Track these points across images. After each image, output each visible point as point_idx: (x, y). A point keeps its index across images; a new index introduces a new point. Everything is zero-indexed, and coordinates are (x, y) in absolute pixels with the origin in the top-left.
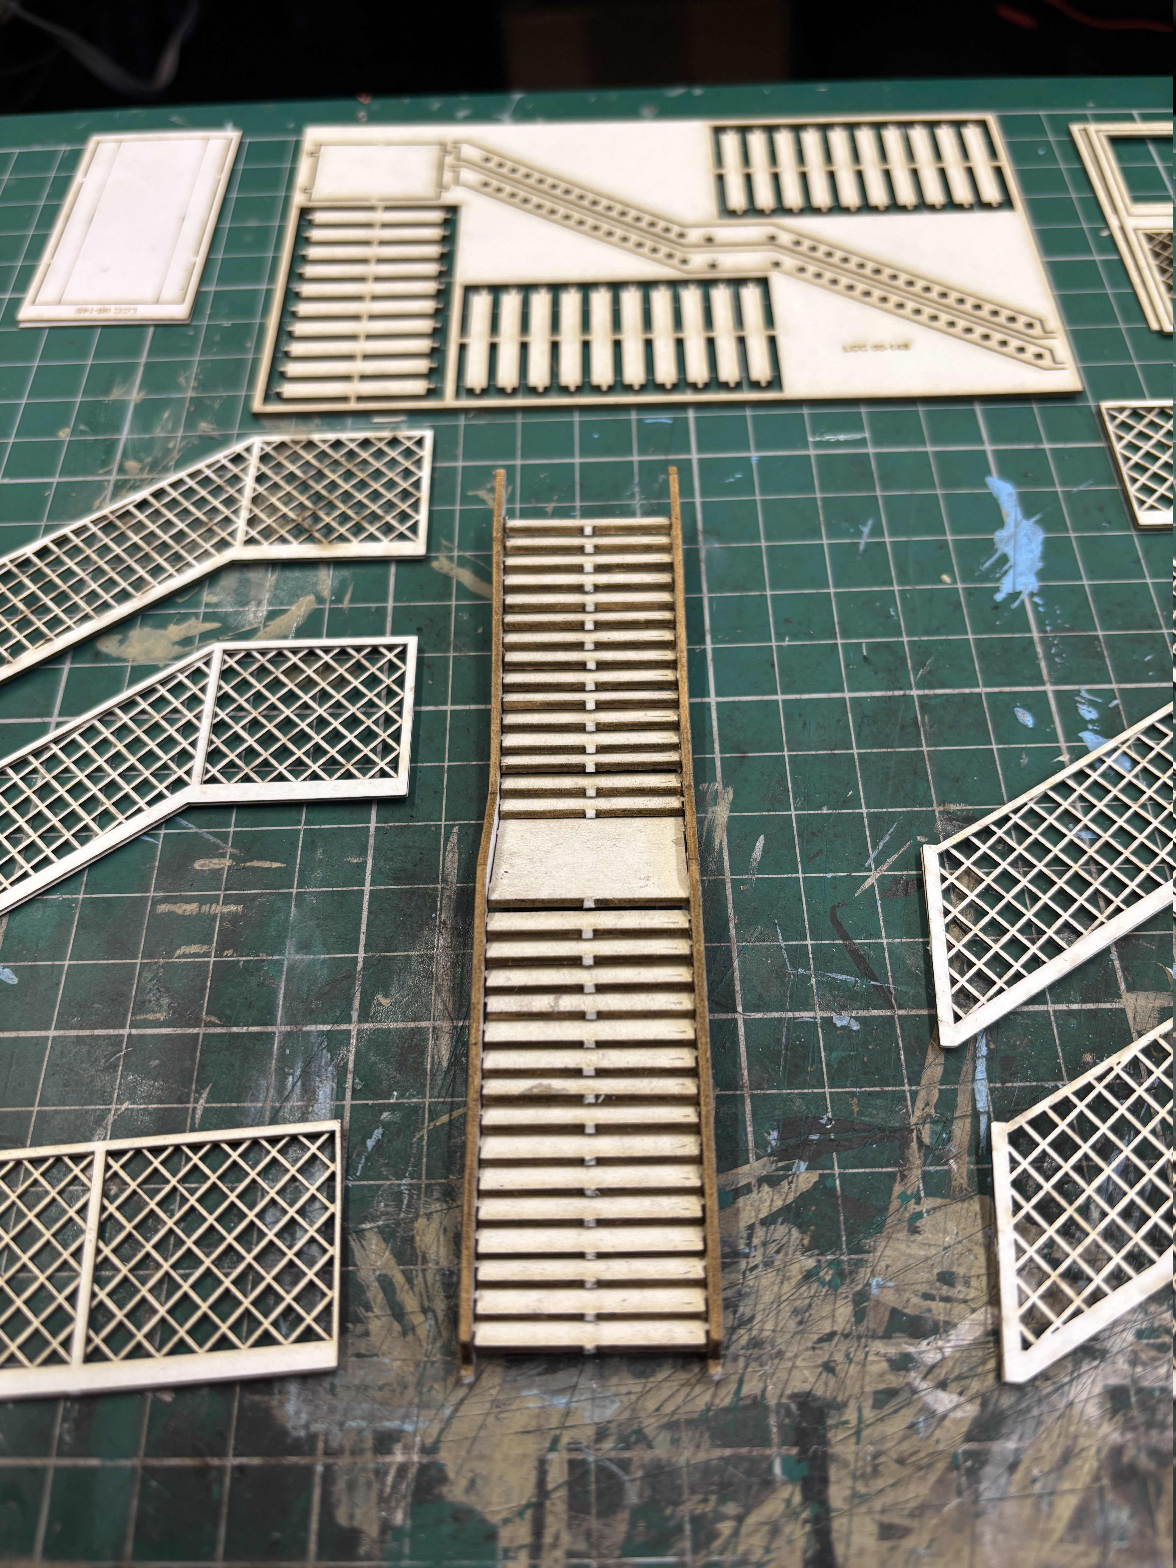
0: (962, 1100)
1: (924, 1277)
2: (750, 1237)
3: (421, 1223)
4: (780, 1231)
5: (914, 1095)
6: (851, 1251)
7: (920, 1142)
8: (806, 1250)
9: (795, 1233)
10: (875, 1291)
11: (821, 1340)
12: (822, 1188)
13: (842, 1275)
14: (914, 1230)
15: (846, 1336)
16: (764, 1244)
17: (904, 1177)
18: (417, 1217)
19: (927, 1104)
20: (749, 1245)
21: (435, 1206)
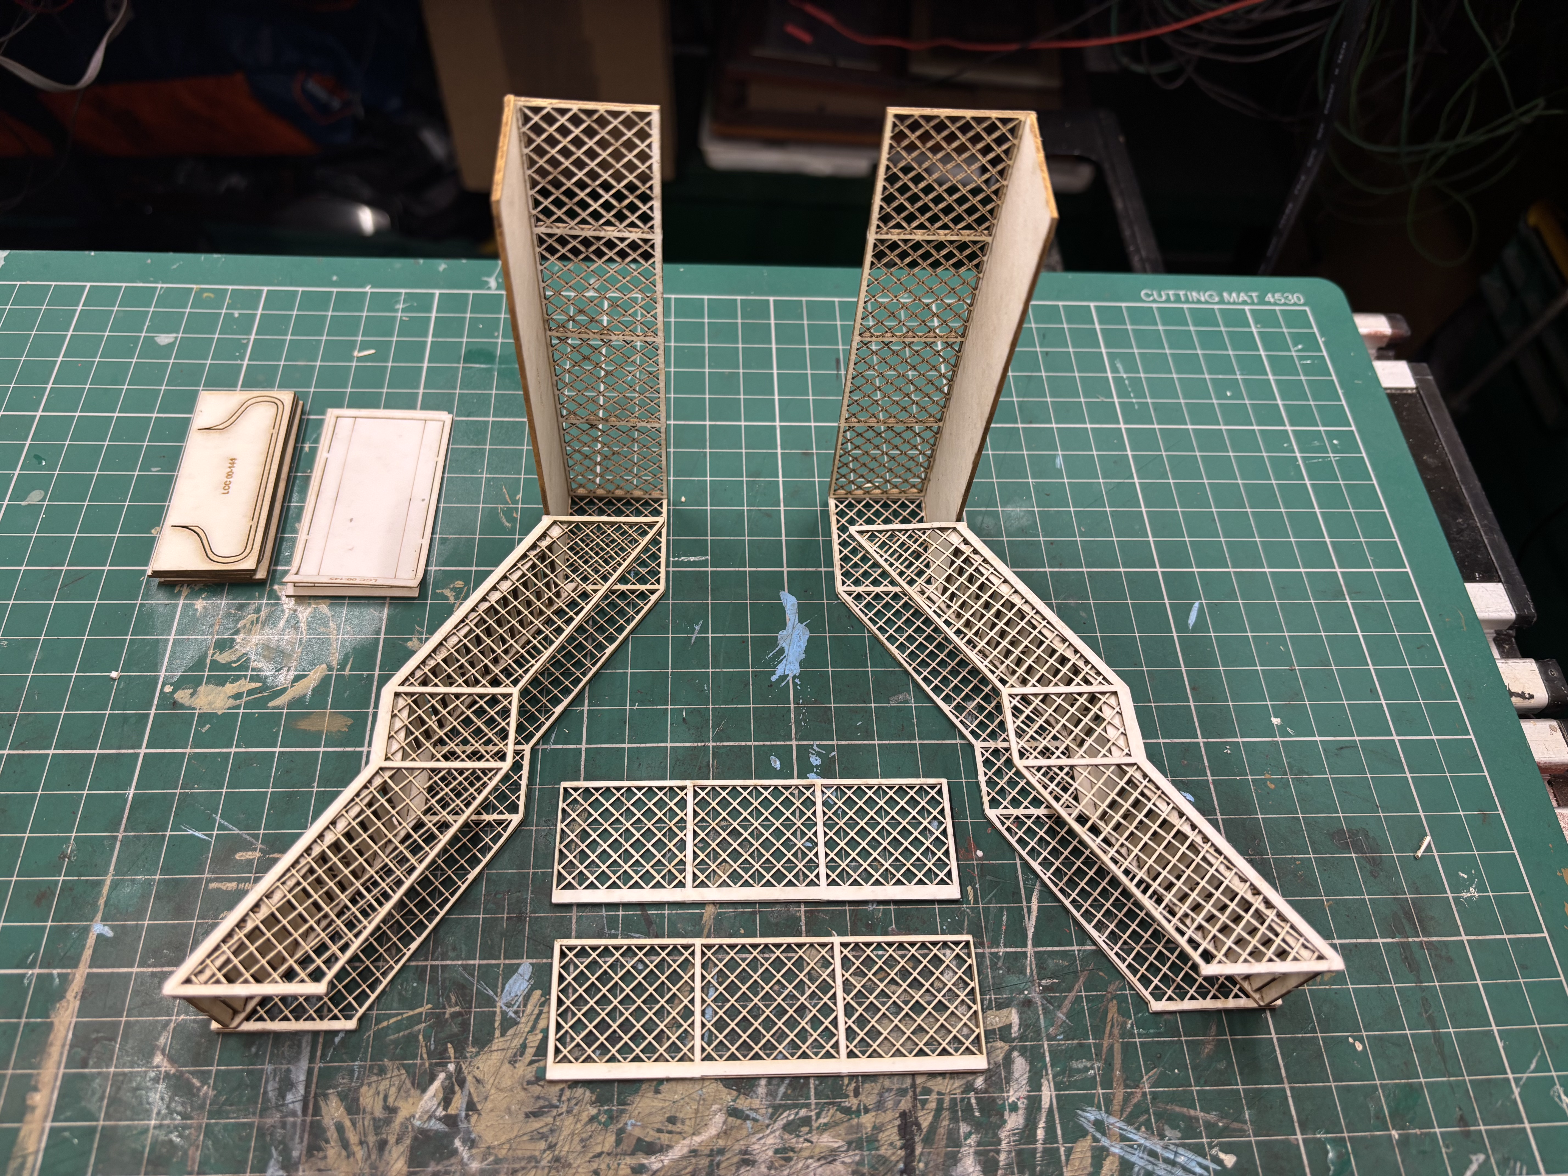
1: (658, 1120)
2: (560, 1096)
3: (364, 1089)
4: (579, 1092)
6: (619, 1104)
8: (592, 1103)
9: (588, 1093)
10: (629, 1128)
11: (594, 1157)
13: (612, 1118)
14: (657, 1091)
15: (609, 1154)
16: (569, 1100)
18: (362, 1085)
20: (559, 1101)
21: (375, 1078)
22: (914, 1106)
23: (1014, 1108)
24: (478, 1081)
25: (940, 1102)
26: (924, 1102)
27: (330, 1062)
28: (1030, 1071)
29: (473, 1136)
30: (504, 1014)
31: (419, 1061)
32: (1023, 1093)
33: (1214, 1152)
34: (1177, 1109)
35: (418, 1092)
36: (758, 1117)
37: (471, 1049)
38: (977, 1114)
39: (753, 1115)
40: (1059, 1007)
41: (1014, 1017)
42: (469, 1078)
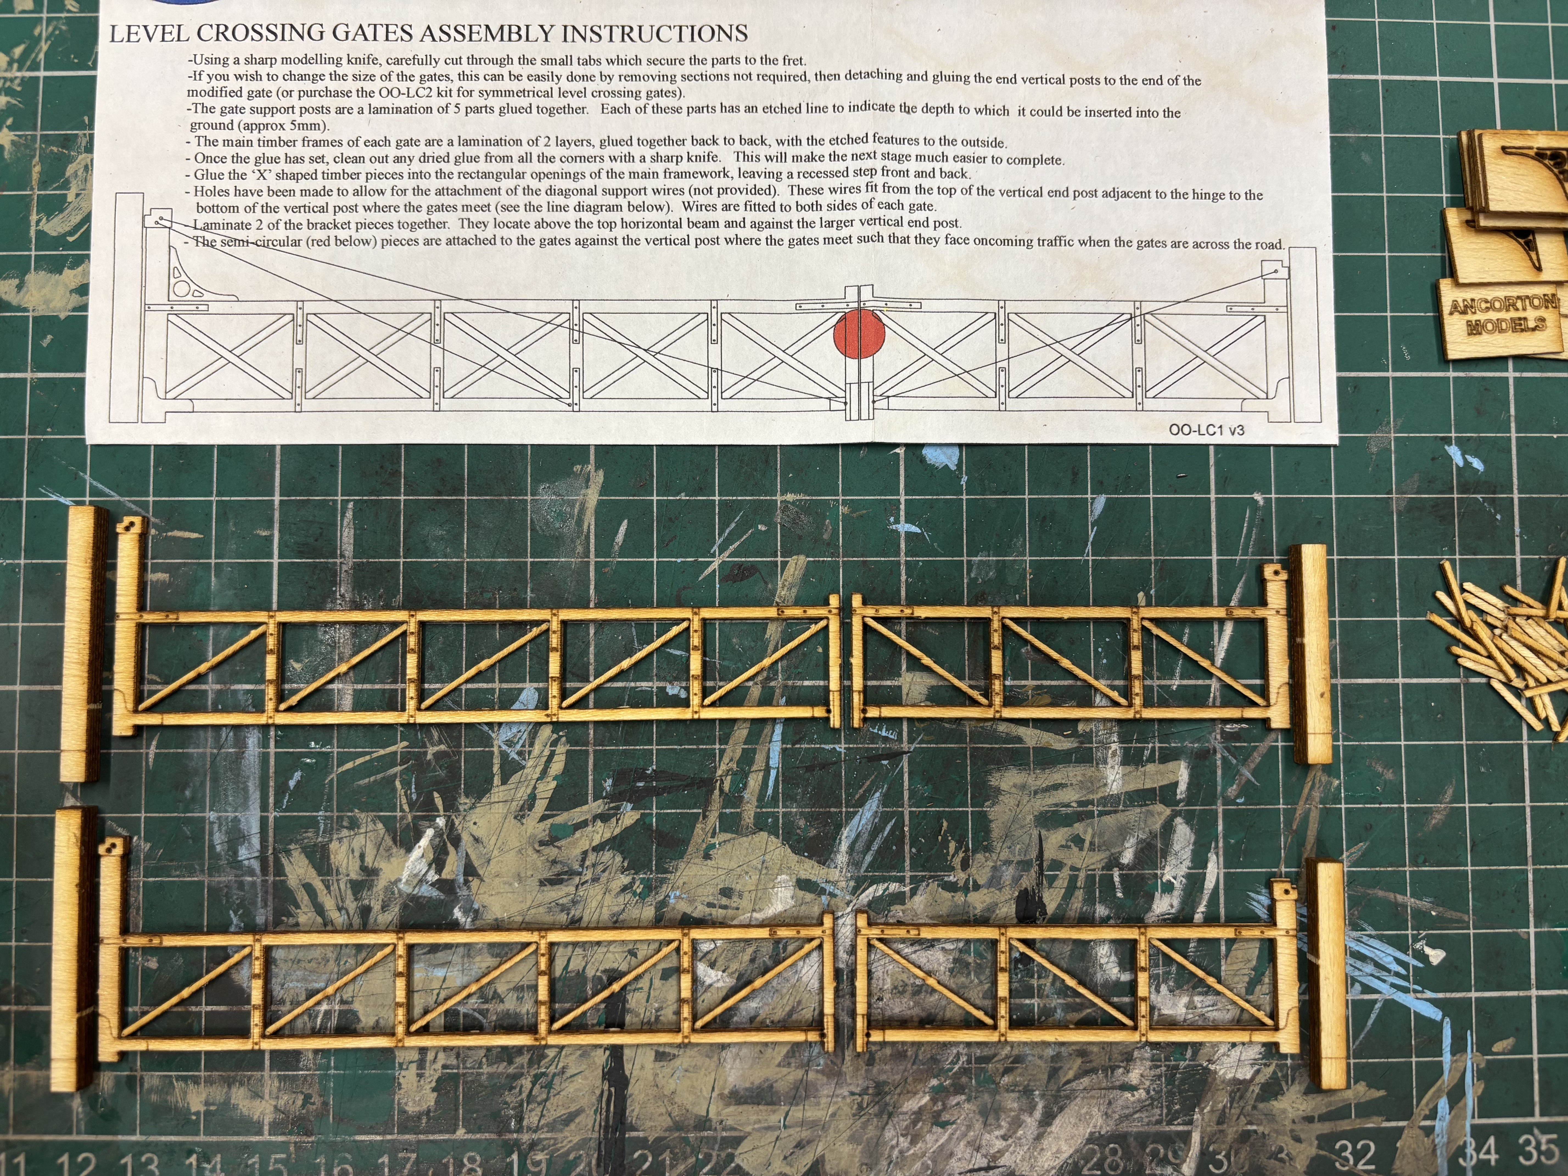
0: (759, 758)
1: (709, 893)
2: (583, 860)
3: (334, 846)
4: (607, 856)
5: (722, 752)
6: (658, 871)
7: (721, 790)
8: (625, 870)
9: (619, 859)
10: (672, 901)
12: (642, 824)
13: (650, 888)
14: (707, 856)
16: (594, 865)
17: (705, 817)
18: (331, 841)
19: (731, 760)
20: (582, 866)
21: (345, 832)
22: (1039, 884)
23: (1168, 888)
24: (477, 840)
25: (1073, 879)
26: (1052, 879)
27: (285, 811)
28: (1195, 843)
29: (476, 906)
30: (504, 755)
31: (399, 814)
32: (1183, 870)
33: (1418, 946)
34: (1381, 893)
35: (402, 851)
36: (837, 892)
37: (464, 801)
38: (1119, 895)
39: (829, 888)
40: (1244, 762)
41: (1182, 773)
42: (465, 838)
